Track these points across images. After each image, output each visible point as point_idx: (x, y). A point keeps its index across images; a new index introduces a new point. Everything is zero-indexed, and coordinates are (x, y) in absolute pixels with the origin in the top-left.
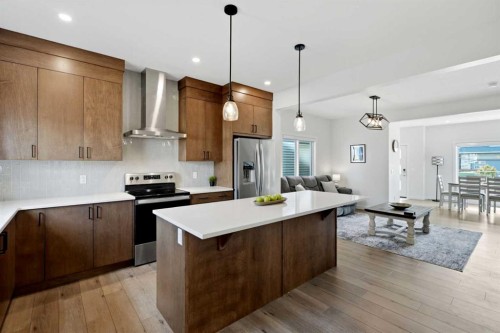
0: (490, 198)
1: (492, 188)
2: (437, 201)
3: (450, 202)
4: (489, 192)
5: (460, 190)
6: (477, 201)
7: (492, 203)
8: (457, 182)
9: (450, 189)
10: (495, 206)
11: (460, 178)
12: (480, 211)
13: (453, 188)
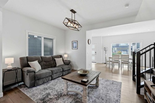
0: (122, 63)
1: (123, 59)
2: (105, 63)
3: (109, 64)
4: (122, 60)
5: (113, 60)
6: (118, 64)
7: (122, 64)
8: (112, 57)
9: (109, 60)
10: (123, 65)
11: (112, 55)
12: (119, 68)
13: (110, 59)
